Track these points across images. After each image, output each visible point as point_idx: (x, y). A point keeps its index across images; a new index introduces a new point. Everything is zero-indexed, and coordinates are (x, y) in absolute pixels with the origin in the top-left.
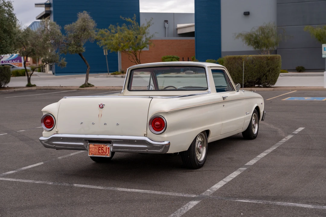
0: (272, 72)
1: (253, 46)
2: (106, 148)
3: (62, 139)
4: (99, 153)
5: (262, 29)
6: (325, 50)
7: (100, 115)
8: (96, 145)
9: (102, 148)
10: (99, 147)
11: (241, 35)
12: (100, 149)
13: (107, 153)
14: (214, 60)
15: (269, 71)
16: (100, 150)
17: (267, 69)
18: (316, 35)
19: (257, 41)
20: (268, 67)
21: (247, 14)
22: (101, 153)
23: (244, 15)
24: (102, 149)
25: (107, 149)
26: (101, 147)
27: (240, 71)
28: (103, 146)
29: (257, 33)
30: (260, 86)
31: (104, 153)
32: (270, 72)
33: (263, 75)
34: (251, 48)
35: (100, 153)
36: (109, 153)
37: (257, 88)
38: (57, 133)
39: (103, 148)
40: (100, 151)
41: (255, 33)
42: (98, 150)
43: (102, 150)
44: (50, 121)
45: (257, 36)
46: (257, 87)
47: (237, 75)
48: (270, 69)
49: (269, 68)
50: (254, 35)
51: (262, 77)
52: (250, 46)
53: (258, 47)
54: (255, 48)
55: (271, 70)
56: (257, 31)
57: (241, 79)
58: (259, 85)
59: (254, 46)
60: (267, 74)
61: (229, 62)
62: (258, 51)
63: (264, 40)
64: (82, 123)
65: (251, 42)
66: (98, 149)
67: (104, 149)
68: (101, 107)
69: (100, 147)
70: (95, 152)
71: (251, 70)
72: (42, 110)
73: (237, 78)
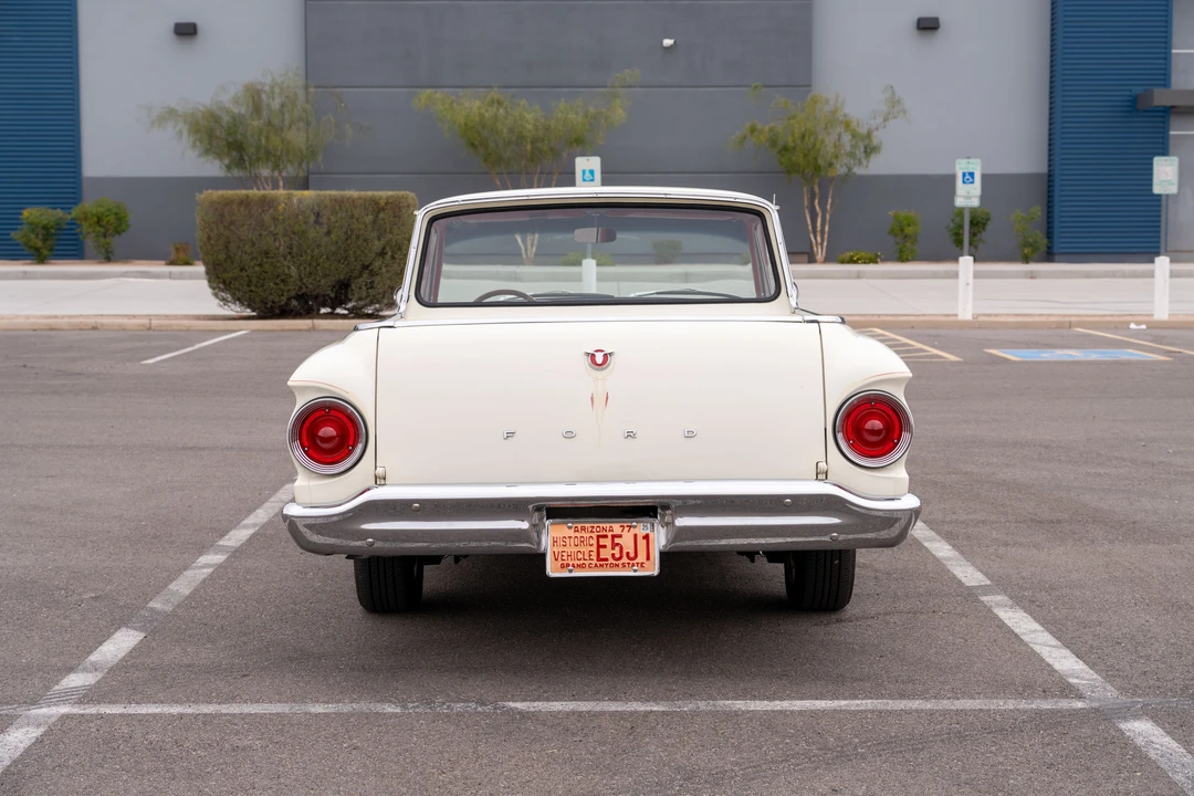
0: (393, 257)
1: (221, 160)
2: (635, 536)
3: (417, 510)
4: (599, 559)
5: (254, 96)
6: (584, 180)
7: (600, 400)
8: (583, 529)
9: (614, 537)
10: (598, 537)
11: (171, 113)
12: (607, 542)
13: (641, 557)
14: (55, 209)
15: (382, 253)
16: (605, 547)
17: (377, 245)
18: (466, 125)
19: (236, 141)
20: (379, 239)
21: (186, 31)
22: (611, 561)
23: (174, 36)
24: (617, 540)
25: (642, 544)
26: (610, 534)
27: (267, 253)
28: (617, 529)
29: (236, 111)
30: (339, 311)
31: (625, 560)
32: (388, 257)
33: (358, 267)
34: (213, 168)
35: (606, 560)
36: (648, 558)
37: (326, 318)
38: (380, 480)
39: (620, 536)
40: (605, 553)
41: (228, 111)
42: (594, 548)
43: (614, 545)
44: (334, 433)
45: (237, 121)
46: (326, 316)
47: (257, 268)
48: (384, 248)
49: (383, 242)
50: (226, 119)
51: (356, 278)
52: (210, 157)
53: (240, 163)
54: (229, 167)
55: (388, 248)
56: (236, 101)
57: (272, 284)
58: (334, 309)
59: (226, 161)
60: (377, 264)
61: (222, 216)
62: (240, 178)
63: (267, 138)
64: (510, 435)
65: (215, 143)
66: (594, 542)
67: (627, 541)
68: (599, 361)
69: (606, 536)
70: (580, 556)
71: (312, 250)
72: (289, 383)
73: (254, 280)
